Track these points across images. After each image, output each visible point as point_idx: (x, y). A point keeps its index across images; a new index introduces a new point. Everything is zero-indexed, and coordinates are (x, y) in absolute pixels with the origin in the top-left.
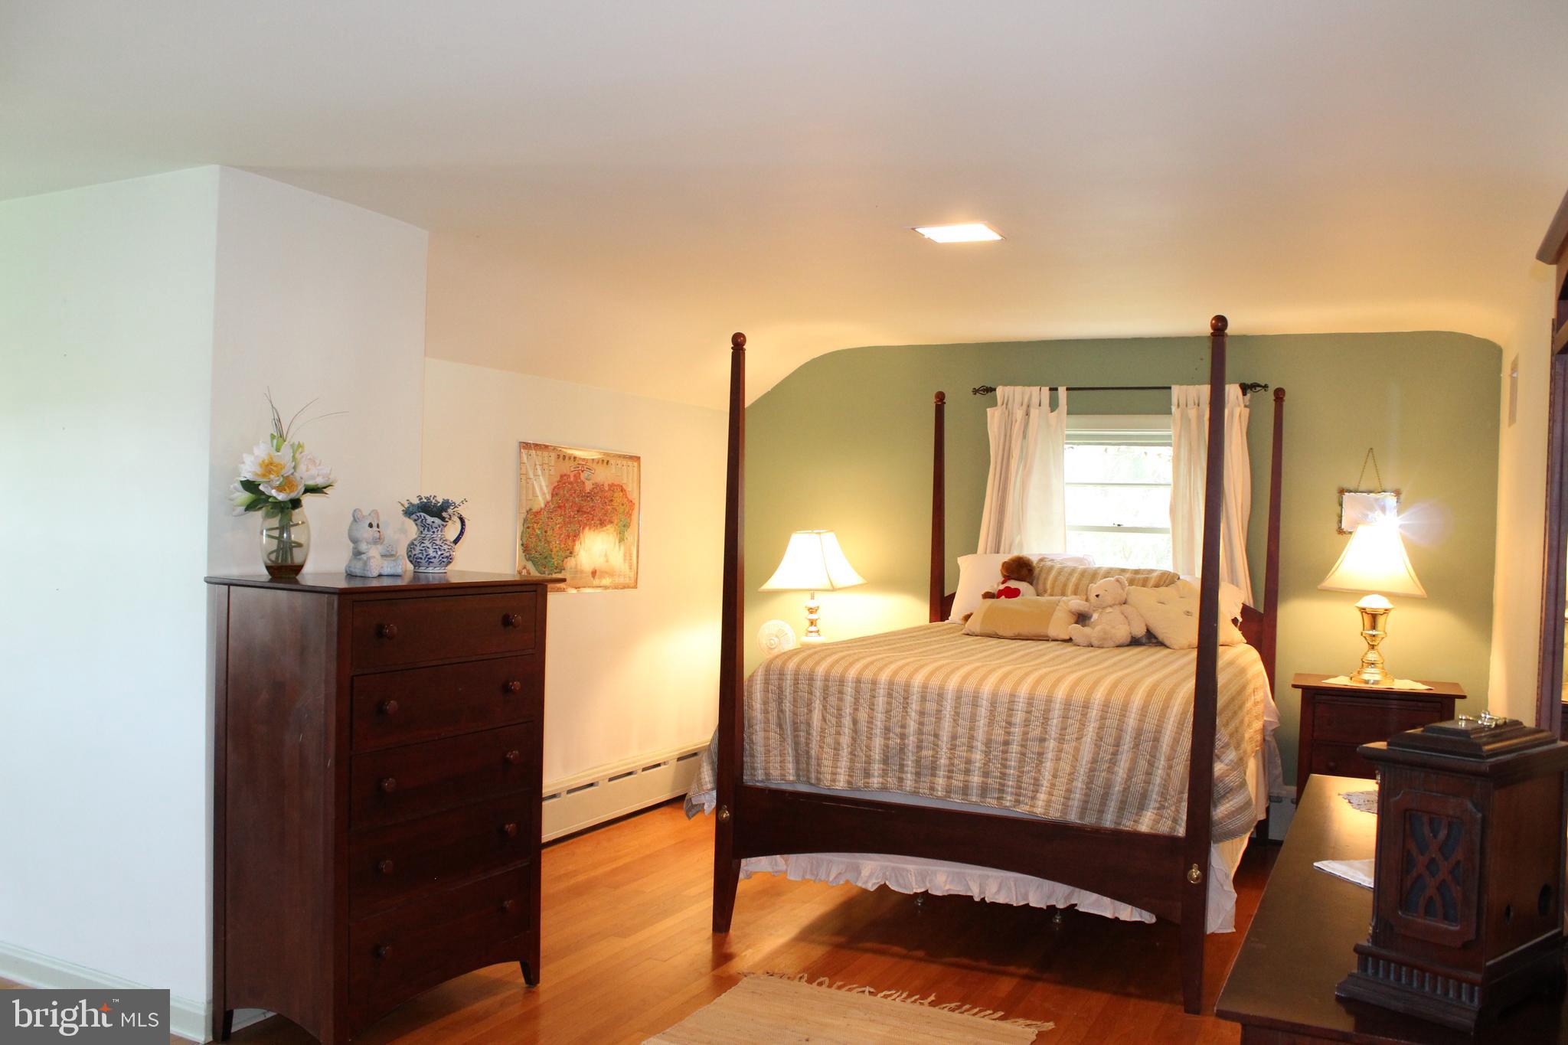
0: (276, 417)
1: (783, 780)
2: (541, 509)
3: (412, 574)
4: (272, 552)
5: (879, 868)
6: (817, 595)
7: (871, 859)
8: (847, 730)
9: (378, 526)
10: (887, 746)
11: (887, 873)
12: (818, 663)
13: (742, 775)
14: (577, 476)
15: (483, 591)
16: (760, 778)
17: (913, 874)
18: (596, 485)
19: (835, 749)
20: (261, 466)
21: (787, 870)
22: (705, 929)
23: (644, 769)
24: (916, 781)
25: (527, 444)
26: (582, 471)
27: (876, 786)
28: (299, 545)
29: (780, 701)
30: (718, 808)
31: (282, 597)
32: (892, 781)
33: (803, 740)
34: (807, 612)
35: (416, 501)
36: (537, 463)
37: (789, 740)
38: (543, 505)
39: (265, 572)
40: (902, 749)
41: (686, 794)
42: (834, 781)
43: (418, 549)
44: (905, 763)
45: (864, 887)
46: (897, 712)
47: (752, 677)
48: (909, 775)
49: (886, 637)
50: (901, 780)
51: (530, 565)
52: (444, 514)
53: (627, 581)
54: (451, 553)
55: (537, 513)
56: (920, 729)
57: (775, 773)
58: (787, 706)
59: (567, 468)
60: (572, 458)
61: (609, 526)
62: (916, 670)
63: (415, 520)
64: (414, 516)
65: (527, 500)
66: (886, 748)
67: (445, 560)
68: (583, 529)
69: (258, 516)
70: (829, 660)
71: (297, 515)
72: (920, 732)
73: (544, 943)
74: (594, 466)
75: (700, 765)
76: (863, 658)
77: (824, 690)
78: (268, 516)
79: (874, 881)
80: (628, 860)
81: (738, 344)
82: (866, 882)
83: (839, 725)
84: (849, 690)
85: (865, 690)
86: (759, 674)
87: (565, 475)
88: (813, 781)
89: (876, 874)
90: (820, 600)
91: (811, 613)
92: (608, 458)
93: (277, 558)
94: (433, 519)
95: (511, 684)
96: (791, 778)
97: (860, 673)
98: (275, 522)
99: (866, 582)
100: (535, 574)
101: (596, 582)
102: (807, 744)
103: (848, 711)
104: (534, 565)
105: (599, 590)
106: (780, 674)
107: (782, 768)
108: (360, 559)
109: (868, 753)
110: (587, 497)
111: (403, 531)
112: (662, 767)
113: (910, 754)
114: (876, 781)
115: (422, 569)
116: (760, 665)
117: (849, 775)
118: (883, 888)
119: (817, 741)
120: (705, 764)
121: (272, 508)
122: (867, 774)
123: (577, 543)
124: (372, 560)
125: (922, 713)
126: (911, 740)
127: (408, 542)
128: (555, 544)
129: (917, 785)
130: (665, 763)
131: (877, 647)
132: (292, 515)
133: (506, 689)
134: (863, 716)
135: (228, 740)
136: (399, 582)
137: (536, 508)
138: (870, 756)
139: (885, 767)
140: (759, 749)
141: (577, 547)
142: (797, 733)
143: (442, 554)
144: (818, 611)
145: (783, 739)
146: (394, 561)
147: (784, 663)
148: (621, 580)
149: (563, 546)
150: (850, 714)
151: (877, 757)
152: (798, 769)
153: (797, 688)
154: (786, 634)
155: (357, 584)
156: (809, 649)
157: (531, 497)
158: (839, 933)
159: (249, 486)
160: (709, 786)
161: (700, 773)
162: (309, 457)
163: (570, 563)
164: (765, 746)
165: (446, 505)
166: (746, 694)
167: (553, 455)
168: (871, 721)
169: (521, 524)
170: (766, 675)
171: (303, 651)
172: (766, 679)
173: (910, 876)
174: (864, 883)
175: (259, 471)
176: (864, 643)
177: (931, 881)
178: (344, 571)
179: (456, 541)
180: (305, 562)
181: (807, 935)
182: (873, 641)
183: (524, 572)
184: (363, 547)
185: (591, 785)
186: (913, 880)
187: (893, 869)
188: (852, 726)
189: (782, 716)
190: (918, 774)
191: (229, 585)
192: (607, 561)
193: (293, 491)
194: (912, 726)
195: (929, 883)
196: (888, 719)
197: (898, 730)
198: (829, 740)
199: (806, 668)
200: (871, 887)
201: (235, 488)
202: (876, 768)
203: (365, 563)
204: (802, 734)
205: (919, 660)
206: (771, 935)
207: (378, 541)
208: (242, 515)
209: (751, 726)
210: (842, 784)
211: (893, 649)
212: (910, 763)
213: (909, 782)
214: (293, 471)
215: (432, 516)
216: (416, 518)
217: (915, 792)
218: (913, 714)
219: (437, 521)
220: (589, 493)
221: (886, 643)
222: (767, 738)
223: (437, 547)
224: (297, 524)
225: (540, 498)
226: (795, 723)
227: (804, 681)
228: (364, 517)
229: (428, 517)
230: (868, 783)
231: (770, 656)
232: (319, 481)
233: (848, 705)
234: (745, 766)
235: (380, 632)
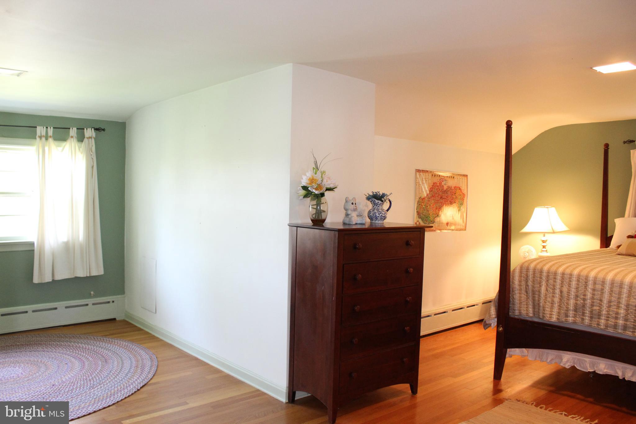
0: (315, 161)
1: (527, 315)
2: (425, 197)
3: (370, 224)
4: (313, 214)
5: (571, 358)
6: (546, 235)
7: (568, 354)
8: (557, 295)
9: (355, 204)
10: (576, 304)
11: (575, 361)
12: (545, 265)
13: (508, 312)
14: (440, 183)
15: (401, 230)
16: (517, 314)
17: (588, 363)
18: (449, 187)
19: (552, 303)
20: (309, 180)
21: (528, 355)
22: (490, 377)
23: (468, 307)
24: (590, 321)
25: (419, 170)
26: (443, 181)
27: (570, 321)
28: (324, 211)
29: (527, 281)
30: (498, 326)
31: (316, 232)
32: (578, 320)
33: (537, 299)
34: (542, 242)
35: (371, 194)
36: (423, 178)
37: (531, 298)
38: (426, 196)
39: (311, 222)
40: (584, 306)
41: (484, 319)
42: (551, 317)
43: (372, 213)
44: (585, 312)
45: (564, 366)
46: (582, 289)
47: (514, 270)
48: (587, 318)
49: (578, 254)
50: (583, 319)
51: (420, 220)
52: (383, 199)
53: (462, 227)
54: (386, 215)
55: (424, 198)
56: (593, 297)
57: (524, 312)
58: (530, 283)
59: (436, 180)
60: (438, 176)
61: (454, 204)
62: (592, 270)
63: (371, 202)
64: (370, 200)
65: (419, 193)
66: (576, 305)
67: (383, 218)
68: (443, 205)
69: (308, 200)
70: (550, 264)
71: (323, 200)
72: (593, 298)
73: (420, 377)
74: (448, 179)
75: (490, 307)
76: (566, 263)
77: (547, 277)
78: (312, 200)
79: (569, 364)
80: (459, 345)
81: (509, 125)
82: (565, 364)
83: (554, 293)
84: (559, 277)
85: (566, 278)
86: (518, 269)
87: (435, 183)
88: (541, 317)
89: (570, 361)
90: (548, 237)
91: (544, 242)
92: (454, 176)
93: (315, 217)
94: (378, 201)
95: (409, 269)
96: (531, 315)
97: (565, 270)
98: (314, 202)
99: (569, 229)
100: (422, 224)
101: (449, 227)
102: (539, 301)
103: (558, 287)
104: (422, 220)
105: (450, 231)
106: (527, 269)
107: (527, 310)
108: (348, 217)
109: (567, 306)
110: (445, 192)
111: (367, 206)
112: (476, 306)
113: (588, 308)
114: (570, 319)
115: (373, 222)
116: (518, 265)
117: (558, 316)
118: (573, 368)
119: (543, 299)
120: (492, 307)
121: (314, 197)
122: (567, 316)
123: (441, 211)
124: (353, 218)
125: (594, 290)
126: (588, 302)
127: (368, 210)
128: (431, 212)
129: (591, 322)
130: (477, 305)
131: (573, 259)
132: (321, 199)
133: (407, 271)
134: (565, 289)
135: (296, 287)
136: (363, 227)
137: (422, 197)
138: (568, 308)
139: (575, 313)
140: (517, 301)
141: (440, 213)
142: (534, 295)
143: (382, 216)
144: (547, 242)
145: (528, 298)
146: (362, 218)
147: (529, 264)
148: (459, 227)
149: (434, 212)
150: (559, 288)
151: (572, 308)
152: (534, 312)
153: (535, 275)
154: (532, 251)
155: (347, 227)
156: (541, 259)
157: (421, 192)
158: (551, 386)
159: (305, 188)
160: (494, 316)
161: (490, 311)
162: (328, 176)
163: (437, 219)
164: (519, 300)
165: (383, 195)
166: (511, 277)
167: (430, 175)
168: (569, 292)
169: (417, 203)
170: (520, 269)
171: (324, 254)
172: (520, 271)
173: (586, 363)
174: (563, 364)
175: (308, 182)
176: (567, 257)
177: (597, 367)
178: (342, 222)
179: (388, 210)
180: (326, 218)
181: (537, 384)
182: (572, 256)
183: (418, 223)
184: (349, 212)
185: (445, 312)
186: (588, 365)
187: (579, 359)
188: (560, 294)
189: (527, 287)
190: (591, 318)
191: (297, 227)
192: (453, 219)
193: (321, 190)
194: (589, 295)
195: (596, 368)
196: (577, 291)
197: (582, 297)
198: (549, 299)
199: (539, 267)
200: (568, 366)
201: (299, 189)
202: (571, 313)
203: (350, 219)
204: (536, 296)
205: (593, 266)
206: (519, 383)
207: (355, 210)
208: (302, 200)
209: (513, 291)
210: (554, 319)
211: (581, 260)
212: (587, 312)
213: (587, 321)
214: (321, 182)
215: (377, 200)
216: (371, 201)
217: (589, 325)
218: (590, 290)
219: (380, 202)
220: (446, 190)
221: (578, 257)
222: (521, 297)
223: (380, 213)
224: (323, 203)
225: (425, 193)
226: (533, 291)
227: (538, 273)
228: (350, 200)
229: (376, 200)
230: (567, 320)
231: (523, 261)
232: (332, 186)
233: (558, 284)
234: (510, 308)
235: (355, 247)
